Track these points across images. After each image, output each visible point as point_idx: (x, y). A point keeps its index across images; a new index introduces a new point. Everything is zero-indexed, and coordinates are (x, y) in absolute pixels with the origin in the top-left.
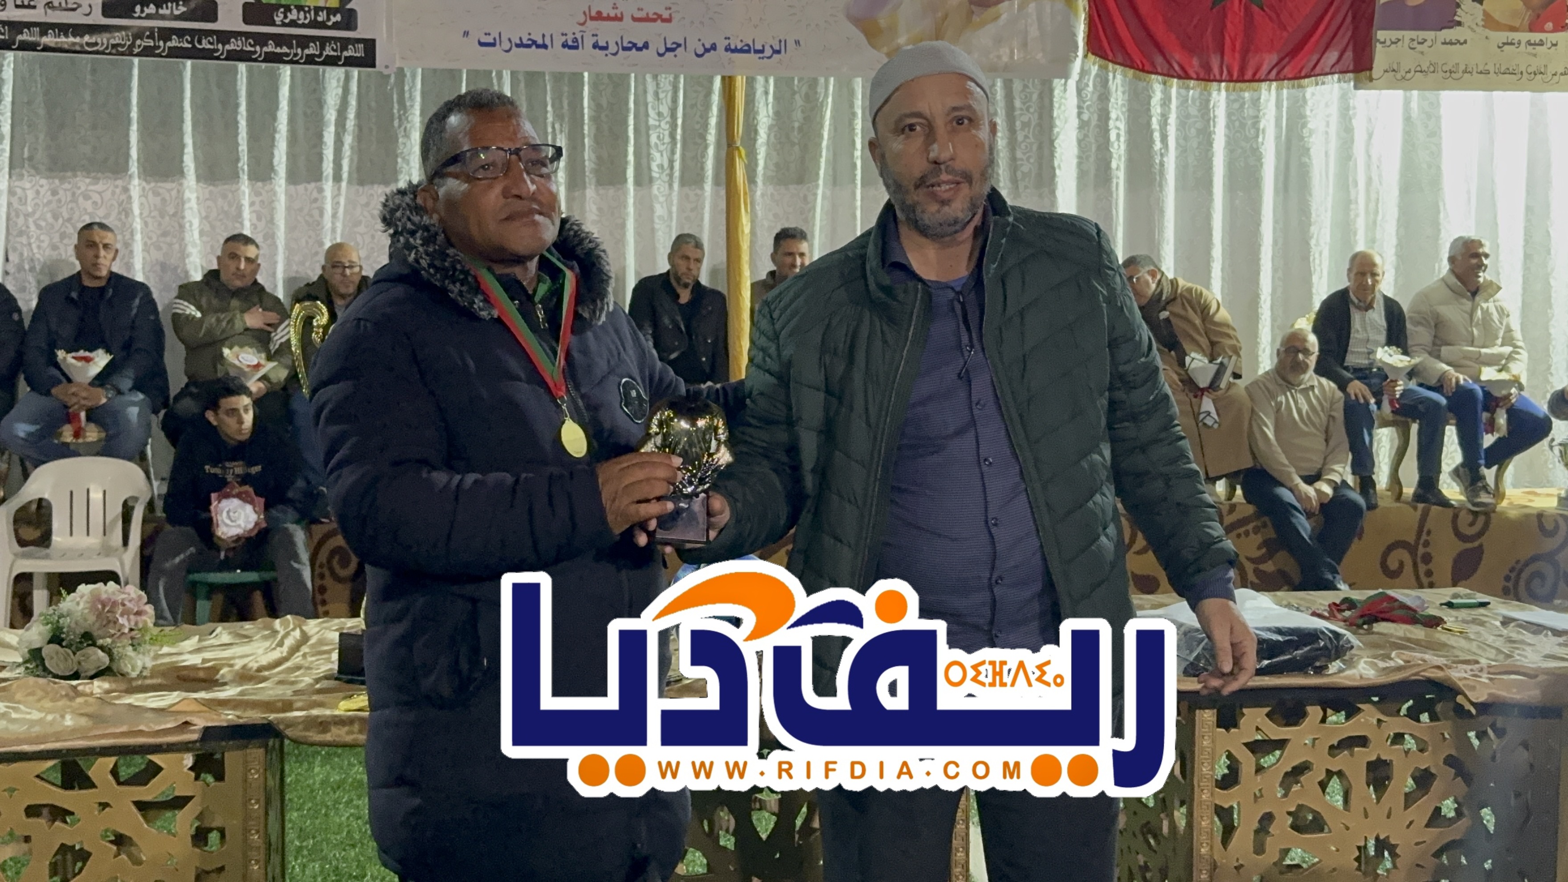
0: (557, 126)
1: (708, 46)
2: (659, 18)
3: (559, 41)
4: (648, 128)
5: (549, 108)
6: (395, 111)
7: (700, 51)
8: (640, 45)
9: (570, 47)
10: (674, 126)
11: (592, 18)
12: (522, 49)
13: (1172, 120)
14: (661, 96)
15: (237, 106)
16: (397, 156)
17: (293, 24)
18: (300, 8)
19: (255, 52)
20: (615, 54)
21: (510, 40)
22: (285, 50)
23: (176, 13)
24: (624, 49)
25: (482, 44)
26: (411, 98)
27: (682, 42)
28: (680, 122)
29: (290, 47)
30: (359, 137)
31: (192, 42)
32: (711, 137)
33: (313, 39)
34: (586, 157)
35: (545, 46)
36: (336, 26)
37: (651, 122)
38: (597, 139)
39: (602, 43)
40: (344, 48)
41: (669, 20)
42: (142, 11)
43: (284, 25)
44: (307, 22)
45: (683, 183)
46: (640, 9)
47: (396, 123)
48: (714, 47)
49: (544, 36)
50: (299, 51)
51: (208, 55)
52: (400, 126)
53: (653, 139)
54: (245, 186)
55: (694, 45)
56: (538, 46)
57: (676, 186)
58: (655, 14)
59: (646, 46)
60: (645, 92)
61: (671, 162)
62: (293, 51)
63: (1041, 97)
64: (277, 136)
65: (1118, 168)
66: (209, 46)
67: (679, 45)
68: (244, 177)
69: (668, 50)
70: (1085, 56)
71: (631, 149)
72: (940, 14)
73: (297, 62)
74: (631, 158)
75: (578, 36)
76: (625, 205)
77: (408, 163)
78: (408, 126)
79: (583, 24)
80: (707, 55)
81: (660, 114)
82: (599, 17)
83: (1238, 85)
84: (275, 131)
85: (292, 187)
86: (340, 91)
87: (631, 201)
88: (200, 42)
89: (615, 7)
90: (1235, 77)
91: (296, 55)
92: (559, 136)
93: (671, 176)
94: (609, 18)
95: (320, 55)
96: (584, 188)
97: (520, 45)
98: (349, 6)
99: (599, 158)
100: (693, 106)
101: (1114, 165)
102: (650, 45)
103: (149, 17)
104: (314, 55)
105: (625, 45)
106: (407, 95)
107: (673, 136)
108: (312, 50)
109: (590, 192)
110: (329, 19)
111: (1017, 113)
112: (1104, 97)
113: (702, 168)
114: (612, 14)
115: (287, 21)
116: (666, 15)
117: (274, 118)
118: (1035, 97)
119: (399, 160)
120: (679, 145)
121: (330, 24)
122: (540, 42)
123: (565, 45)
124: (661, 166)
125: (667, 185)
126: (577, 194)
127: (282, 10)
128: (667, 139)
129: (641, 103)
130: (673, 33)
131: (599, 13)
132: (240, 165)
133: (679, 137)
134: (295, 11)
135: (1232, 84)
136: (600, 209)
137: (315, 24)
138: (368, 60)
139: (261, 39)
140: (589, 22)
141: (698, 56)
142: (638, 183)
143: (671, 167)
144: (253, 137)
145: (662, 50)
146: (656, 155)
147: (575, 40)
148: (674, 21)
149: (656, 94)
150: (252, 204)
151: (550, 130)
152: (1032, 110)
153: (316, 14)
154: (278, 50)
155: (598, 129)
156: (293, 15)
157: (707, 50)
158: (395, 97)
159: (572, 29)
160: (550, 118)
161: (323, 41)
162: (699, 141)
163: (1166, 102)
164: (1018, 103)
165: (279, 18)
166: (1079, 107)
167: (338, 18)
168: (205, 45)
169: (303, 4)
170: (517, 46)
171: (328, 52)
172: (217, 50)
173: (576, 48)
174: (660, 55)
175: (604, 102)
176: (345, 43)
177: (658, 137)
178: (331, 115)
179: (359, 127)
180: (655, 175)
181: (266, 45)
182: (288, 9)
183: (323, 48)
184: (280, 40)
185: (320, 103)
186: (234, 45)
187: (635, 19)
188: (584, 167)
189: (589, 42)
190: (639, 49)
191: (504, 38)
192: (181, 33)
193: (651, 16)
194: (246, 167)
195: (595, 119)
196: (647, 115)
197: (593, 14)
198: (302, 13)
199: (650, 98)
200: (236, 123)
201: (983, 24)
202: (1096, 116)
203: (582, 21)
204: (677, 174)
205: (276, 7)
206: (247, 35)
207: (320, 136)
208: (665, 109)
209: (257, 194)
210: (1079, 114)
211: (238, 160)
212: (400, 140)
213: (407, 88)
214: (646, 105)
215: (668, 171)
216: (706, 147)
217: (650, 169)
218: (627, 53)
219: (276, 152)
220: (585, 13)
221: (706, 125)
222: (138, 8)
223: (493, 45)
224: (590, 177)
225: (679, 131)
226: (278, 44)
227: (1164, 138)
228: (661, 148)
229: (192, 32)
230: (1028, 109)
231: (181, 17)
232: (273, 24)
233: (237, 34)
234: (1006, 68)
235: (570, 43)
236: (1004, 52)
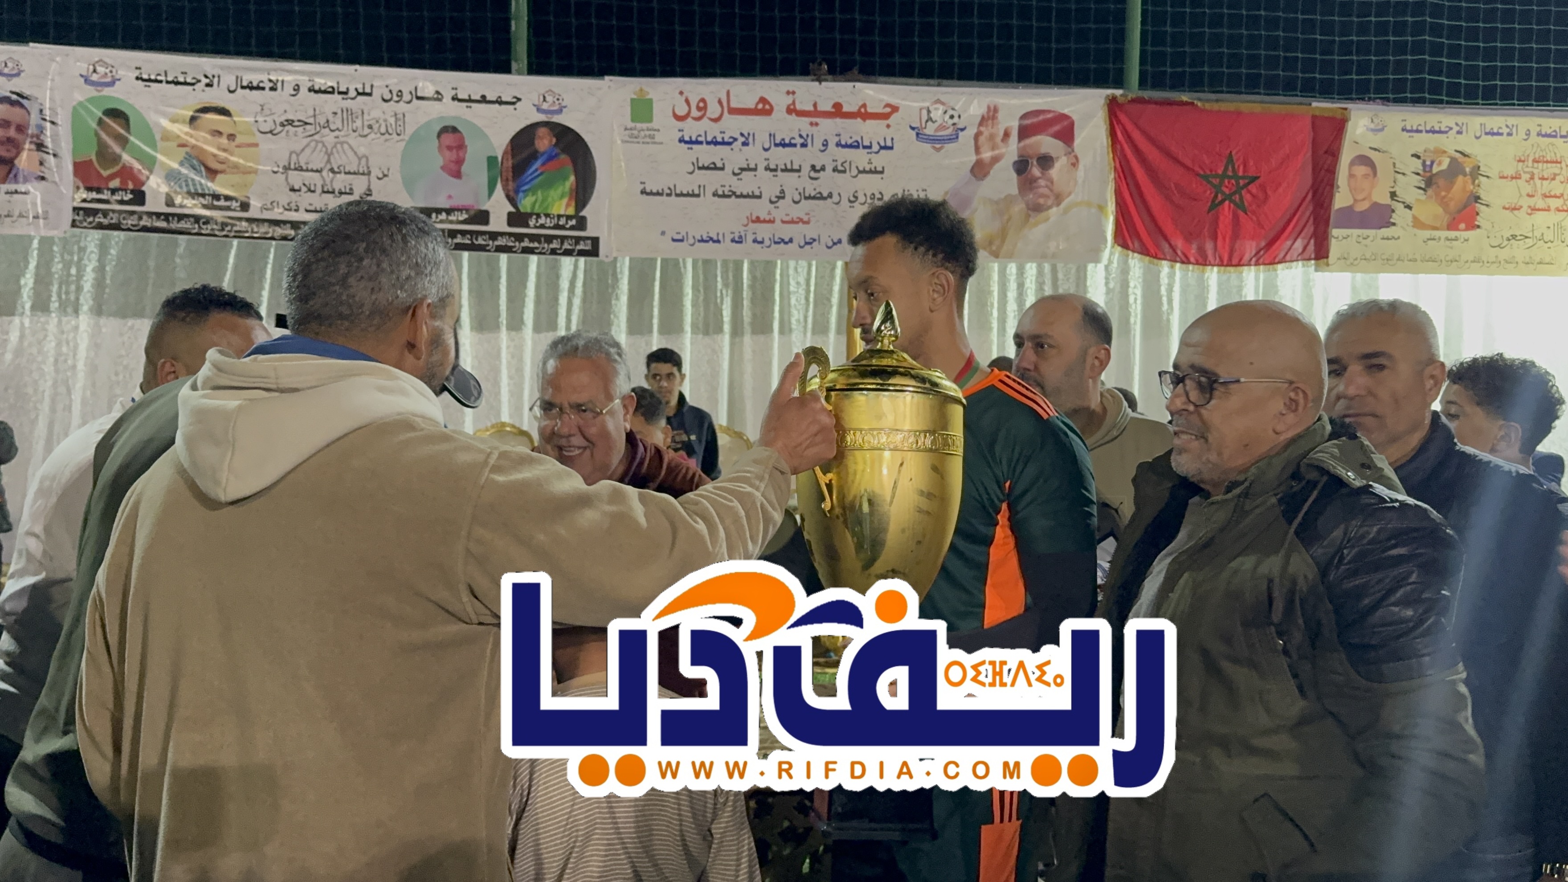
0: (724, 292)
1: (835, 241)
2: (801, 220)
3: (729, 237)
4: (789, 293)
5: (719, 279)
6: (610, 281)
7: (830, 244)
8: (787, 240)
9: (737, 242)
10: (808, 291)
11: (753, 222)
12: (702, 244)
13: (1177, 288)
14: (799, 270)
15: (500, 278)
16: (610, 314)
17: (542, 226)
18: (547, 215)
19: (515, 247)
20: (769, 247)
21: (694, 237)
22: (536, 245)
23: (461, 218)
24: (776, 243)
25: (674, 240)
26: (621, 272)
27: (817, 238)
28: (812, 288)
29: (539, 242)
30: (584, 300)
31: (471, 240)
32: (835, 300)
33: (556, 237)
34: (744, 314)
35: (718, 241)
36: (572, 228)
37: (792, 289)
38: (753, 301)
39: (759, 239)
40: (577, 243)
41: (808, 223)
42: (437, 217)
43: (536, 227)
44: (552, 225)
45: (814, 332)
46: (787, 215)
47: (610, 290)
48: (840, 241)
49: (718, 234)
50: (546, 245)
51: (482, 248)
52: (613, 292)
53: (793, 301)
54: (504, 334)
55: (826, 240)
56: (714, 241)
57: (809, 334)
58: (798, 218)
59: (791, 241)
60: (788, 267)
61: (806, 317)
62: (542, 246)
63: (1078, 270)
64: (527, 300)
65: (1135, 323)
66: (483, 243)
67: (814, 240)
68: (504, 328)
69: (807, 243)
70: (1113, 247)
71: (777, 308)
72: (1006, 217)
73: (544, 254)
74: (777, 314)
75: (743, 234)
76: (770, 348)
77: (618, 318)
78: (619, 292)
79: (746, 226)
80: (835, 247)
81: (798, 283)
82: (758, 220)
83: (1229, 268)
84: (525, 296)
85: (536, 335)
86: (572, 267)
87: (776, 345)
88: (477, 239)
89: (769, 213)
90: (1225, 263)
91: (543, 248)
92: (725, 299)
93: (805, 327)
94: (765, 221)
95: (560, 249)
96: (742, 334)
97: (702, 241)
98: (582, 214)
99: (754, 315)
100: (822, 277)
101: (1132, 320)
102: (794, 240)
103: (441, 222)
104: (556, 249)
105: (776, 240)
106: (618, 270)
107: (807, 299)
108: (555, 245)
109: (747, 339)
110: (567, 223)
111: (1060, 282)
112: (1125, 271)
113: (828, 322)
114: (767, 219)
115: (538, 225)
116: (806, 219)
117: (525, 287)
118: (1073, 271)
119: (612, 316)
120: (811, 306)
121: (568, 226)
122: (715, 238)
123: (733, 241)
124: (798, 321)
125: (802, 334)
126: (737, 340)
127: (534, 217)
128: (803, 301)
129: (785, 275)
130: (810, 232)
131: (758, 218)
132: (500, 320)
133: (811, 299)
134: (543, 218)
135: (1222, 268)
136: (754, 351)
137: (557, 227)
138: (594, 252)
139: (519, 237)
140: (751, 224)
141: (829, 248)
142: (782, 332)
143: (806, 321)
144: (510, 300)
145: (802, 244)
146: (795, 312)
147: (740, 237)
148: (812, 223)
149: (796, 269)
150: (508, 347)
151: (719, 294)
152: (1071, 281)
153: (559, 219)
154: (531, 245)
155: (753, 293)
156: (542, 221)
157: (835, 244)
158: (610, 272)
159: (738, 229)
160: (720, 286)
161: (563, 239)
162: (825, 302)
163: (1171, 276)
164: (1060, 276)
165: (532, 223)
166: (1107, 278)
167: (573, 222)
168: (480, 241)
169: (549, 212)
170: (699, 241)
171: (566, 246)
172: (488, 245)
173: (741, 242)
174: (801, 247)
175: (758, 275)
176: (578, 240)
177: (797, 300)
178: (564, 284)
179: (585, 292)
180: (794, 327)
181: (523, 241)
182: (538, 216)
183: (562, 243)
184: (533, 238)
185: (558, 277)
186: (501, 242)
187: (783, 222)
188: (742, 321)
189: (750, 238)
190: (786, 243)
191: (690, 237)
192: (463, 233)
193: (795, 219)
194: (505, 322)
195: (752, 287)
196: (789, 284)
197: (754, 218)
198: (548, 219)
199: (791, 272)
200: (499, 290)
201: (1036, 225)
202: (1118, 285)
203: (746, 222)
204: (810, 326)
205: (530, 215)
206: (510, 235)
207: (556, 299)
208: (802, 280)
209: (513, 340)
210: (1107, 284)
211: (499, 316)
212: (613, 302)
213: (618, 265)
214: (788, 276)
215: (803, 324)
216: (831, 306)
217: (790, 323)
218: (777, 246)
219: (526, 310)
220: (747, 218)
221: (831, 291)
222: (434, 215)
223: (681, 241)
224: (747, 328)
225: (812, 295)
226: (531, 241)
227: (1170, 301)
228: (799, 307)
229: (471, 233)
230: (1068, 280)
231: (465, 222)
232: (527, 226)
233: (502, 234)
234: (1054, 256)
235: (737, 239)
236: (1052, 245)
